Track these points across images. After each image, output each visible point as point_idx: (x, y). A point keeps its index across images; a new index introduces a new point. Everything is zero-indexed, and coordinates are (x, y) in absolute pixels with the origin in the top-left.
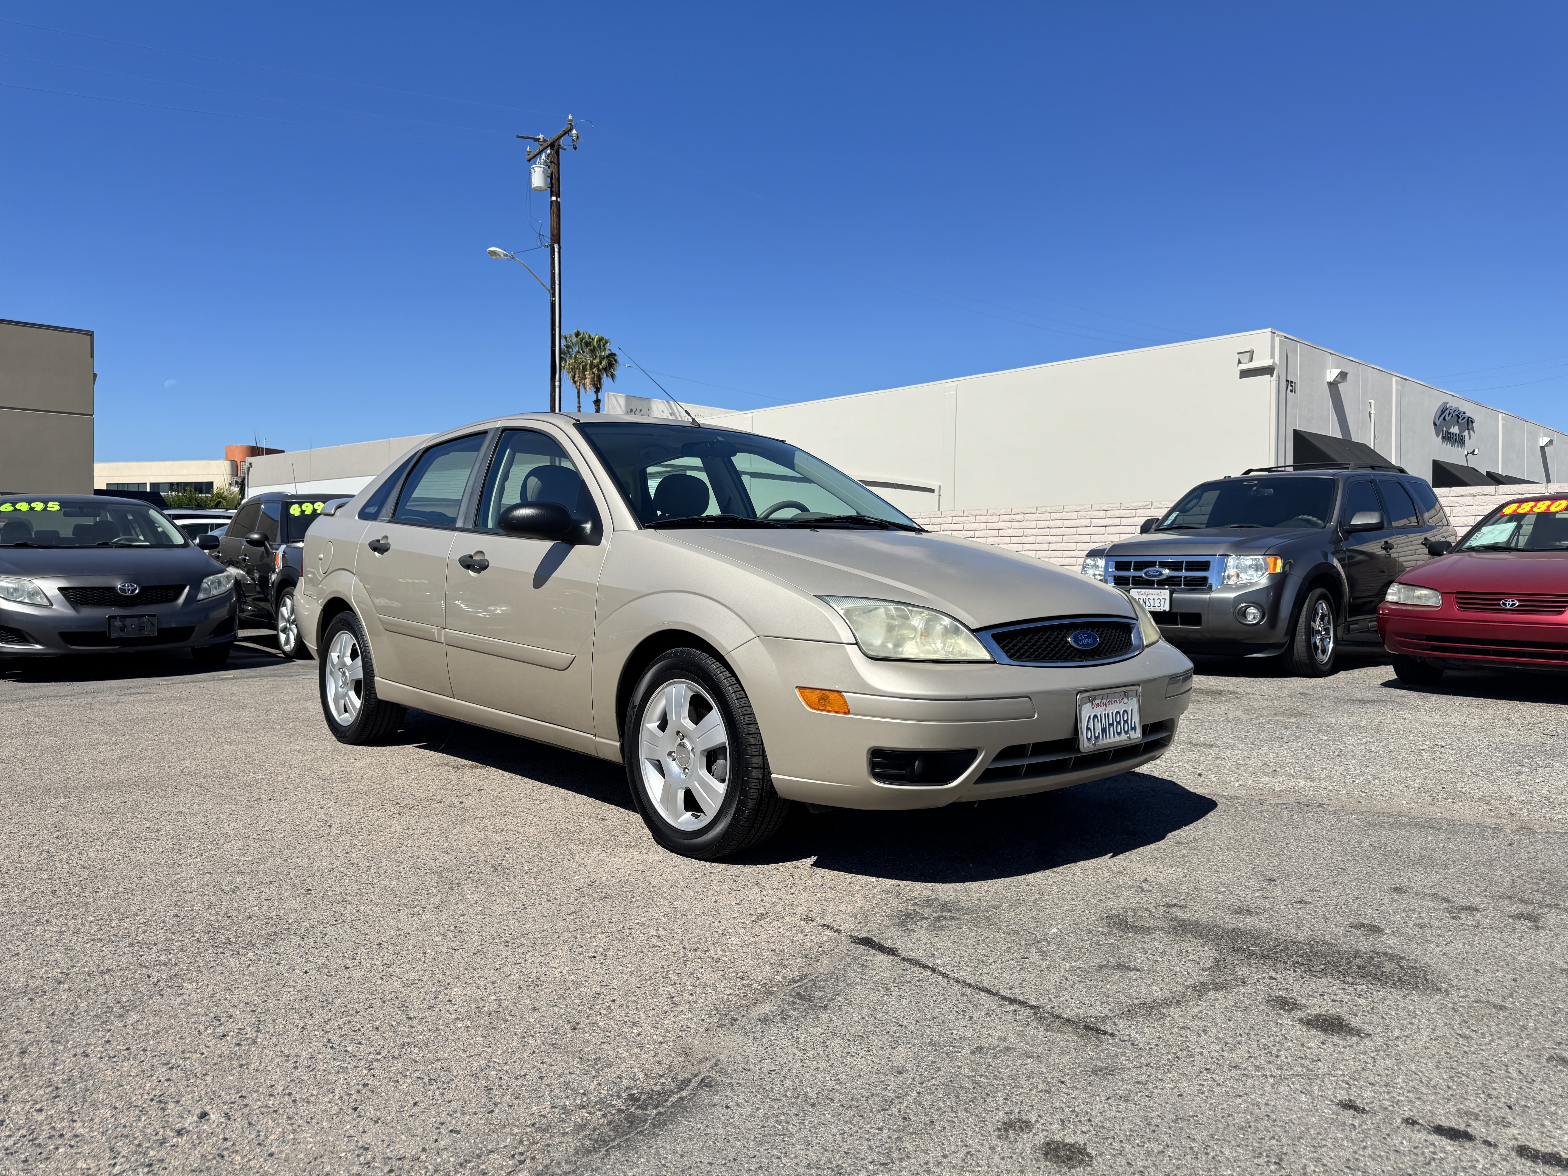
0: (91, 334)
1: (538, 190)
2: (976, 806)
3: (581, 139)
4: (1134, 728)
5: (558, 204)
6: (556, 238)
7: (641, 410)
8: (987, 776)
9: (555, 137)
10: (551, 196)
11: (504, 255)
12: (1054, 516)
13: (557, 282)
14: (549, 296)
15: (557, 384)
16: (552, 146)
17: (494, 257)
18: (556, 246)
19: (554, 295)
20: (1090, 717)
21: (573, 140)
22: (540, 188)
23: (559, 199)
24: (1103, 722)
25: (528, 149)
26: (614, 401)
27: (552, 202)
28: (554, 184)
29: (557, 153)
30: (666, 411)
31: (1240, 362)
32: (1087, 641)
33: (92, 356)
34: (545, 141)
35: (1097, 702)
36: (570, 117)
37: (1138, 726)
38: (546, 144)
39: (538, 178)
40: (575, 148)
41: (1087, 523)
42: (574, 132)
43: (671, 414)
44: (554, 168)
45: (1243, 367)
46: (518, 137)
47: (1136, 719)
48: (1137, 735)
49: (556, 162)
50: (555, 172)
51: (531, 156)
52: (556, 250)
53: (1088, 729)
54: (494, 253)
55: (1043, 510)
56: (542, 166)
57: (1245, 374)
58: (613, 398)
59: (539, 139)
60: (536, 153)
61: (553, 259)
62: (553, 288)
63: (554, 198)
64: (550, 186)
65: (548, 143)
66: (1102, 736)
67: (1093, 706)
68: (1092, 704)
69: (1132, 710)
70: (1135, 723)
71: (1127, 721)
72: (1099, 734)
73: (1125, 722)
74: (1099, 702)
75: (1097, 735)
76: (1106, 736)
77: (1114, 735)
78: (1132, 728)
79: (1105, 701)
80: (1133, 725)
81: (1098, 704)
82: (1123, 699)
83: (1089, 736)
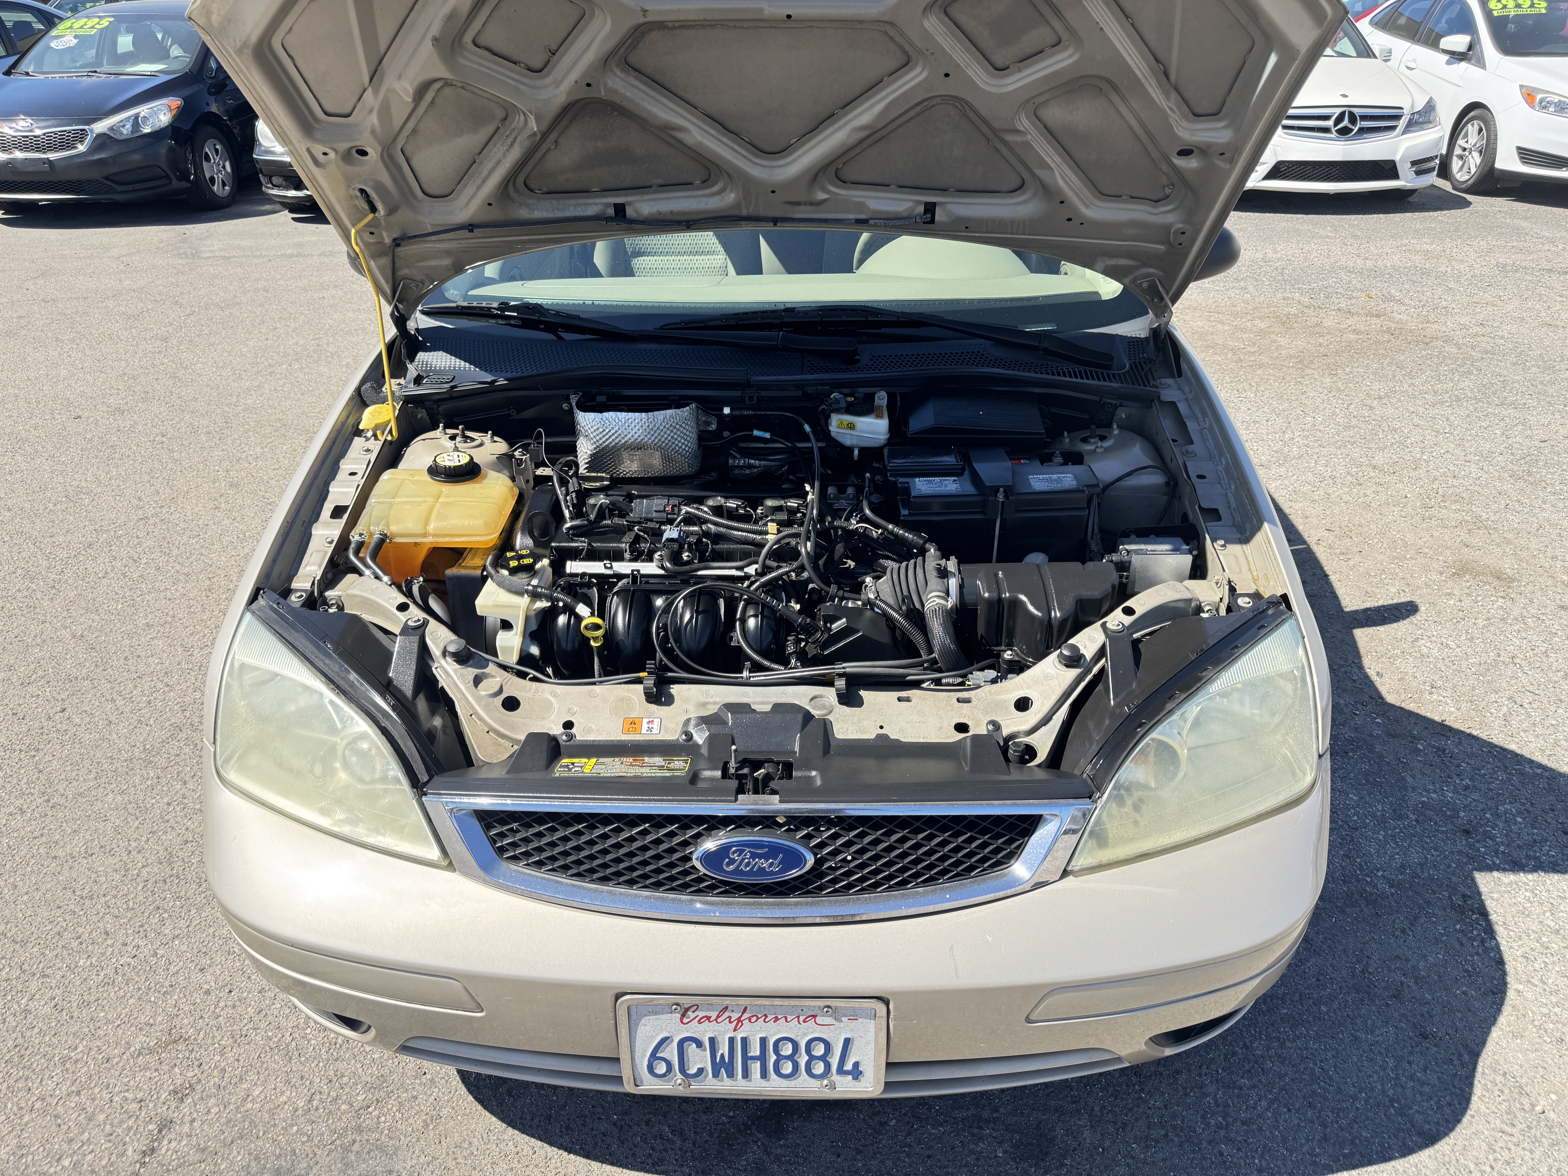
4: (856, 1073)
20: (664, 1040)
24: (724, 1050)
35: (701, 1015)
37: (869, 1068)
47: (865, 1056)
48: (866, 1086)
53: (656, 1058)
66: (716, 1074)
67: (685, 1020)
68: (683, 1016)
69: (847, 1041)
70: (856, 1065)
71: (823, 1058)
72: (701, 1071)
73: (812, 1058)
74: (714, 1015)
75: (693, 1071)
76: (731, 1075)
77: (764, 1075)
78: (841, 1071)
79: (735, 1016)
80: (849, 1067)
81: (708, 1018)
82: (814, 1017)
83: (661, 1068)
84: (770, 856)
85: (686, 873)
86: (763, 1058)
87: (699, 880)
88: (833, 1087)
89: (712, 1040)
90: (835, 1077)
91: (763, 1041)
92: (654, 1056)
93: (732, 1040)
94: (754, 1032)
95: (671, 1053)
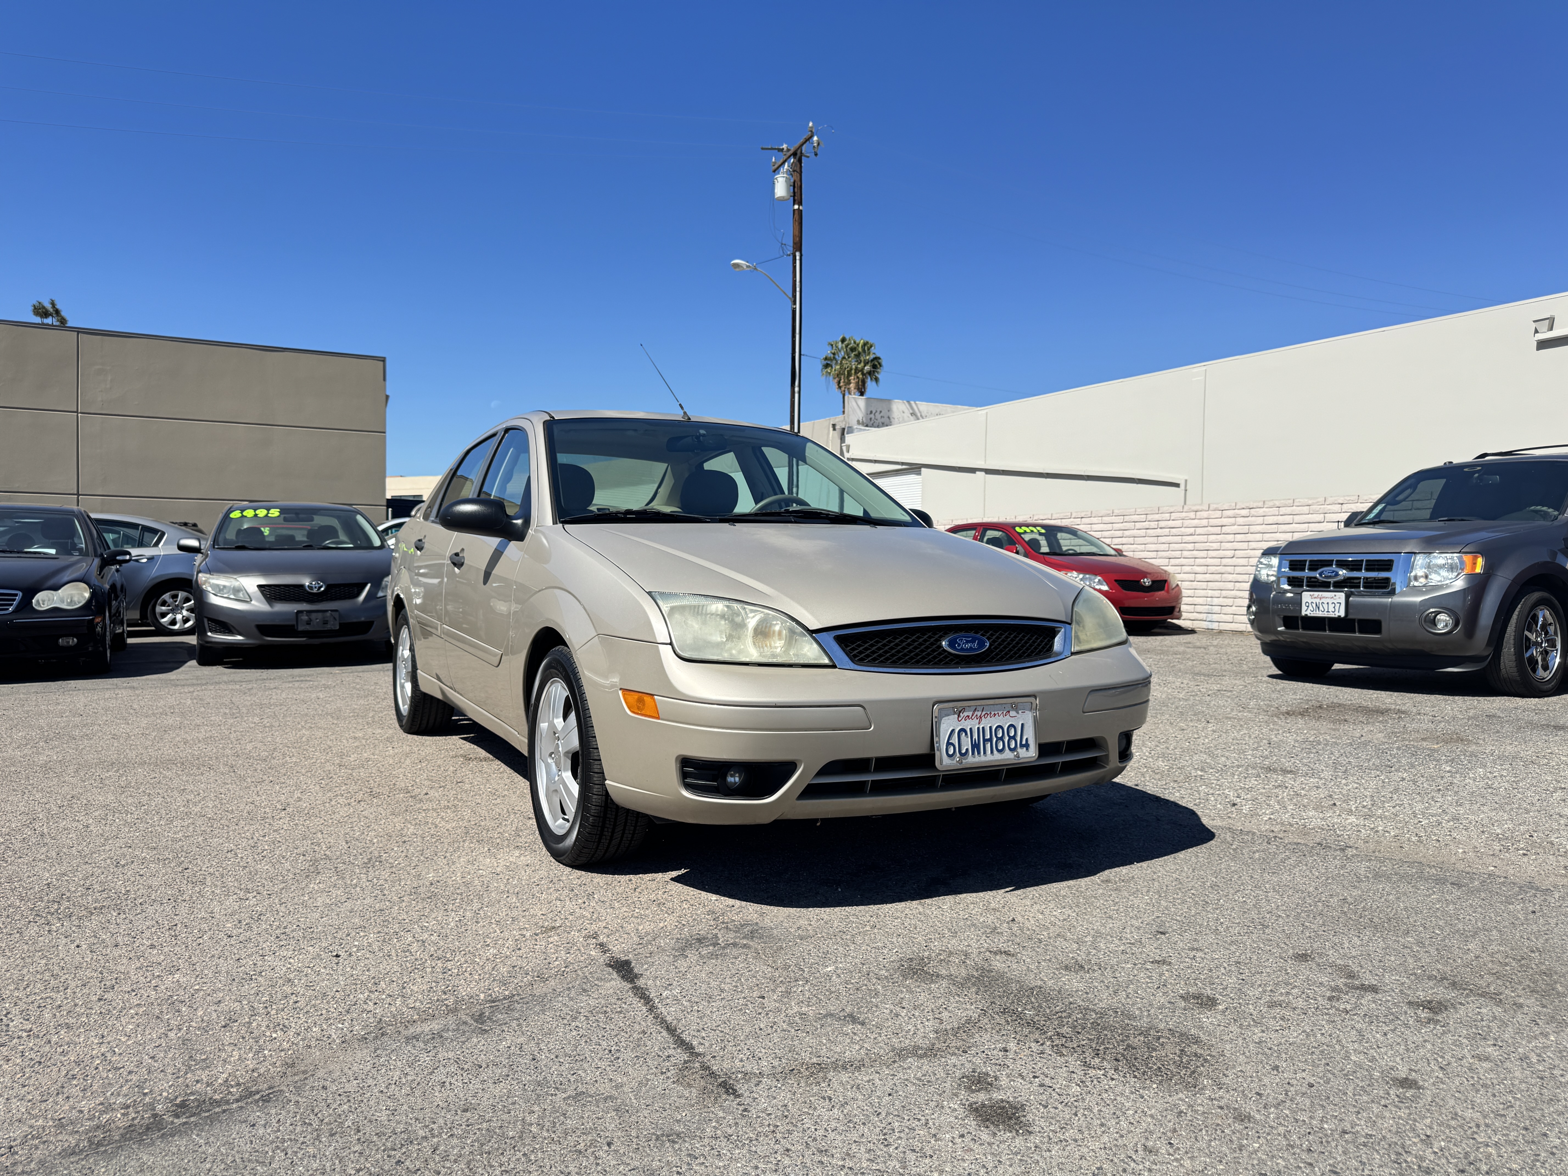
0: (383, 360)
1: (781, 200)
2: (818, 824)
3: (821, 145)
4: (1027, 746)
5: (800, 212)
6: (798, 246)
7: (881, 412)
8: (810, 792)
9: (797, 145)
10: (794, 205)
11: (747, 266)
12: (1283, 510)
13: (798, 289)
14: (790, 303)
15: (797, 389)
16: (794, 154)
17: (737, 270)
18: (798, 254)
19: (795, 303)
20: (953, 731)
21: (814, 147)
22: (783, 197)
23: (801, 208)
24: (975, 736)
25: (773, 160)
26: (854, 404)
27: (794, 210)
28: (797, 192)
29: (800, 161)
30: (906, 411)
31: (1536, 331)
32: (966, 645)
33: (384, 379)
34: (788, 150)
35: (966, 714)
36: (811, 124)
37: (1032, 742)
38: (789, 154)
39: (781, 188)
40: (816, 155)
41: (1320, 517)
42: (815, 138)
43: (911, 414)
44: (796, 176)
45: (1541, 336)
46: (763, 149)
47: (1029, 734)
48: (1030, 754)
49: (798, 170)
50: (798, 180)
51: (776, 166)
52: (798, 258)
53: (949, 744)
54: (737, 265)
55: (1271, 504)
56: (785, 175)
57: (1543, 345)
58: (853, 401)
59: (783, 149)
60: (780, 163)
61: (795, 267)
62: (794, 296)
63: (796, 207)
64: (792, 195)
65: (791, 152)
66: (973, 753)
67: (960, 719)
68: (959, 716)
69: (1022, 725)
70: (1027, 740)
71: (1014, 737)
72: (967, 750)
73: (1010, 738)
74: (970, 714)
75: (964, 751)
76: (979, 753)
77: (992, 752)
78: (1022, 746)
79: (979, 714)
80: (1024, 742)
81: (968, 716)
82: (1009, 712)
83: (951, 752)
84: (973, 641)
85: (940, 654)
86: (990, 740)
87: (946, 657)
88: (1018, 756)
89: (971, 729)
90: (1019, 750)
91: (991, 728)
93: (978, 728)
94: (987, 723)
95: (955, 740)
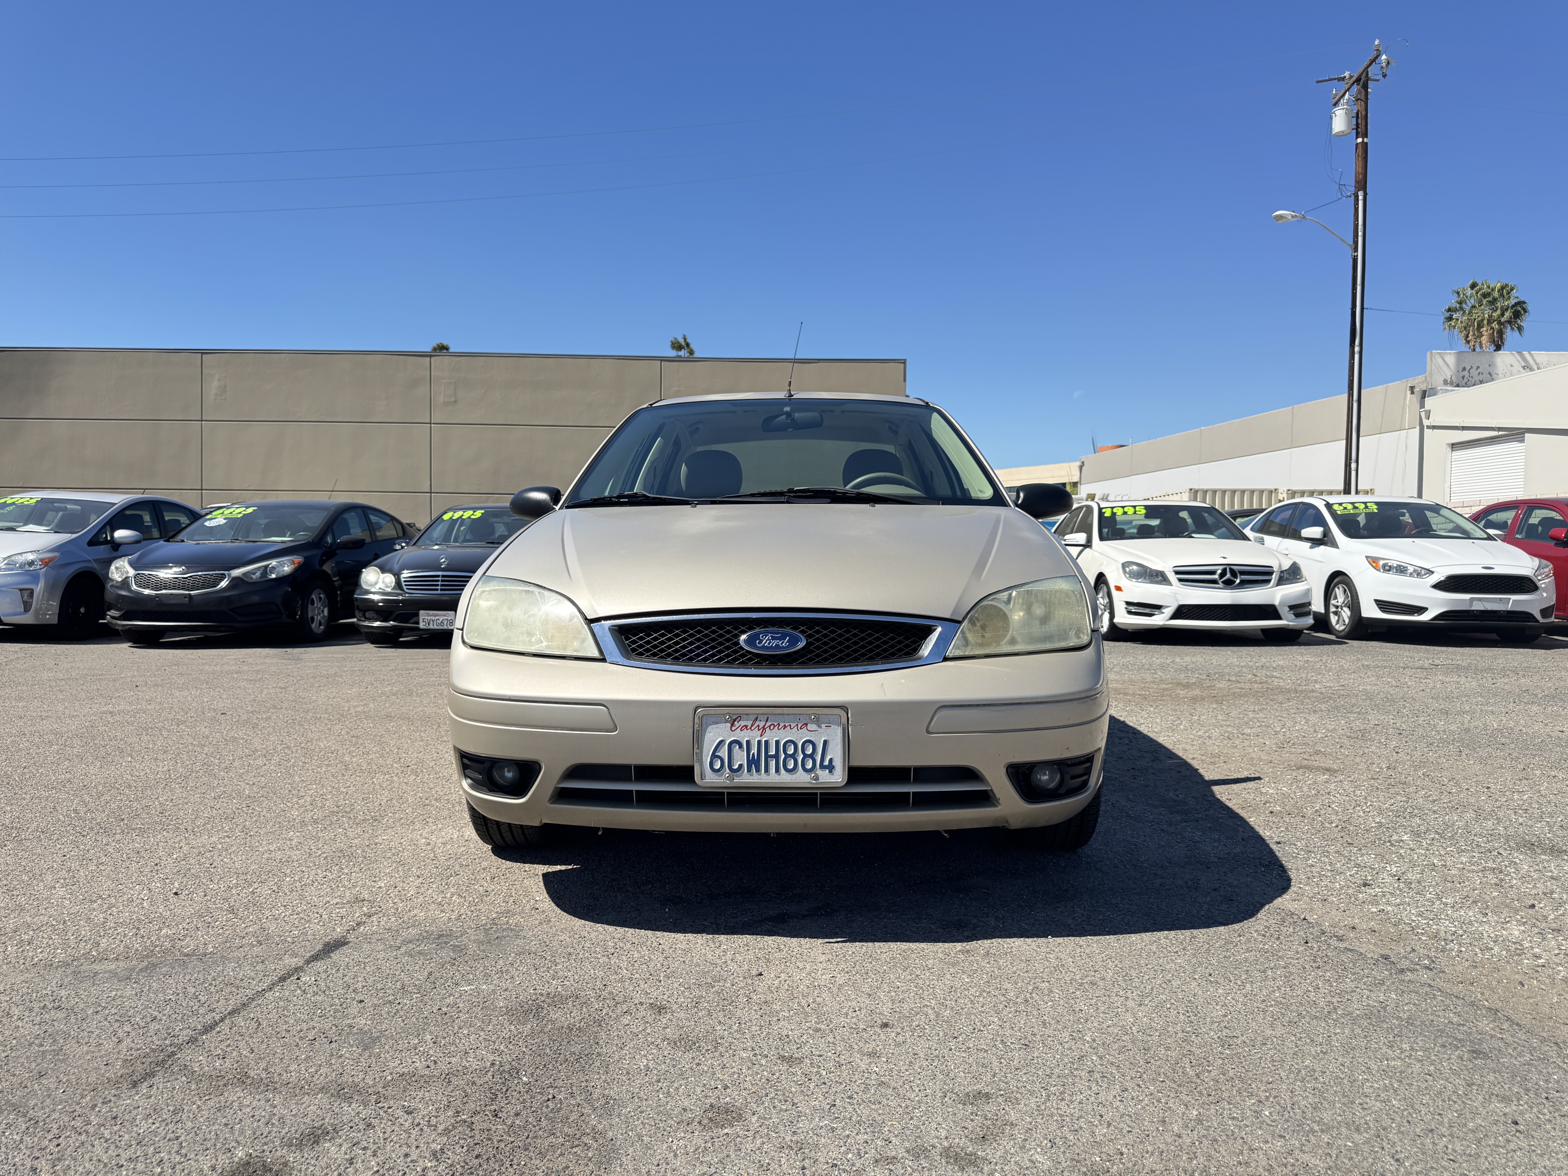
0: (904, 362)
1: (1340, 135)
3: (1393, 64)
4: (831, 768)
5: (1365, 145)
6: (1362, 184)
7: (1478, 367)
9: (1361, 70)
10: (1357, 138)
11: (1293, 217)
13: (1360, 234)
14: (1349, 252)
15: (1357, 349)
16: (1358, 80)
17: (1280, 222)
18: (1361, 194)
19: (1356, 250)
20: (721, 742)
21: (1382, 67)
22: (1343, 132)
23: (1366, 140)
24: (754, 750)
25: (1334, 92)
26: (1440, 361)
27: (1357, 144)
28: (1360, 125)
29: (1365, 87)
30: (1516, 364)
33: (905, 380)
34: (1351, 77)
35: (742, 723)
36: (1377, 42)
37: (838, 764)
38: (1351, 81)
39: (1340, 122)
40: (1384, 76)
42: (1384, 57)
43: (1524, 368)
44: (1360, 106)
46: (1318, 82)
47: (836, 753)
48: (837, 778)
49: (1363, 98)
50: (1362, 109)
51: (1336, 99)
52: (1361, 198)
54: (1281, 217)
56: (1345, 107)
58: (1438, 357)
59: (1345, 77)
60: (1341, 94)
61: (1356, 209)
62: (1356, 243)
63: (1360, 140)
64: (1355, 127)
65: (1354, 79)
66: (749, 770)
67: (733, 728)
68: (732, 725)
69: (825, 742)
70: (831, 760)
71: (812, 756)
72: (741, 766)
73: (805, 756)
74: (749, 723)
75: (736, 767)
76: (758, 770)
77: (777, 770)
78: (822, 767)
79: (762, 724)
80: (826, 763)
81: (746, 726)
82: (806, 725)
83: (717, 765)
84: (782, 638)
85: (735, 652)
86: (776, 756)
87: (743, 656)
88: (817, 779)
89: (748, 742)
90: (819, 772)
91: (777, 742)
92: (714, 756)
93: (759, 742)
94: (773, 736)
95: (724, 753)
